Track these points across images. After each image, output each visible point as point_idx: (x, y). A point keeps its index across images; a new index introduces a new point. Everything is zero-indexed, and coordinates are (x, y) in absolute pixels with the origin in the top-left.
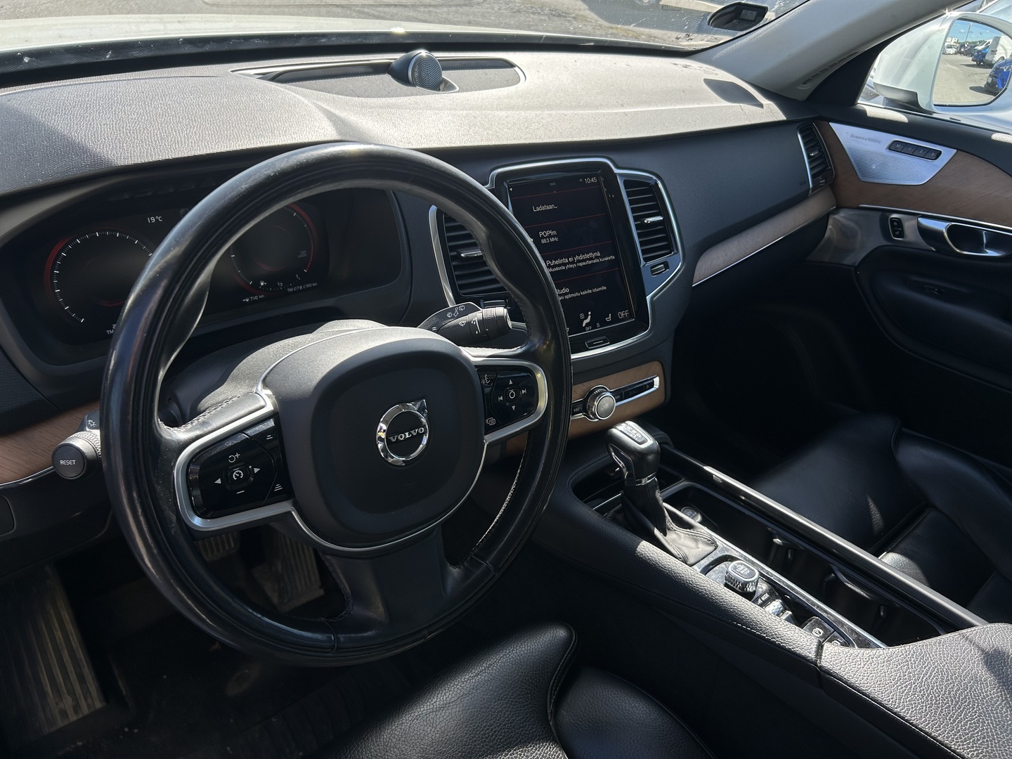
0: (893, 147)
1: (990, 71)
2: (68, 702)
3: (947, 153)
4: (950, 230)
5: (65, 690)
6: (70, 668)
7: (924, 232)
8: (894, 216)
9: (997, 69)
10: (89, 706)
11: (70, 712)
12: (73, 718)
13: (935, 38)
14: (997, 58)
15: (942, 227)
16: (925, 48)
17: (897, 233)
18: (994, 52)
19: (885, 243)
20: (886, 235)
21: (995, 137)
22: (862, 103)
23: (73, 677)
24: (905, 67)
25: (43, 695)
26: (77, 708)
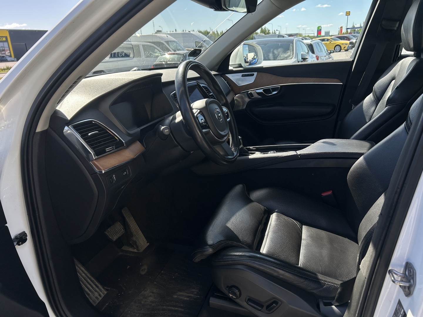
0: (243, 76)
1: (248, 64)
2: (96, 294)
3: (255, 74)
4: (263, 90)
5: (94, 291)
6: (92, 284)
7: (258, 94)
8: (249, 92)
9: (250, 63)
10: (103, 294)
11: (99, 297)
12: (100, 299)
13: (240, 50)
14: (249, 60)
15: (261, 91)
16: (239, 53)
17: (252, 96)
18: (247, 59)
19: (250, 100)
20: (249, 98)
21: (264, 67)
22: (230, 68)
23: (94, 286)
24: (236, 58)
25: (88, 294)
26: (100, 295)
